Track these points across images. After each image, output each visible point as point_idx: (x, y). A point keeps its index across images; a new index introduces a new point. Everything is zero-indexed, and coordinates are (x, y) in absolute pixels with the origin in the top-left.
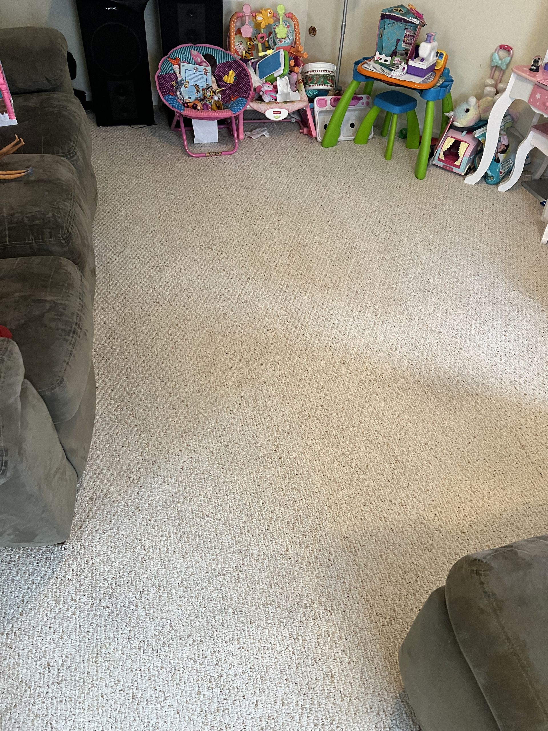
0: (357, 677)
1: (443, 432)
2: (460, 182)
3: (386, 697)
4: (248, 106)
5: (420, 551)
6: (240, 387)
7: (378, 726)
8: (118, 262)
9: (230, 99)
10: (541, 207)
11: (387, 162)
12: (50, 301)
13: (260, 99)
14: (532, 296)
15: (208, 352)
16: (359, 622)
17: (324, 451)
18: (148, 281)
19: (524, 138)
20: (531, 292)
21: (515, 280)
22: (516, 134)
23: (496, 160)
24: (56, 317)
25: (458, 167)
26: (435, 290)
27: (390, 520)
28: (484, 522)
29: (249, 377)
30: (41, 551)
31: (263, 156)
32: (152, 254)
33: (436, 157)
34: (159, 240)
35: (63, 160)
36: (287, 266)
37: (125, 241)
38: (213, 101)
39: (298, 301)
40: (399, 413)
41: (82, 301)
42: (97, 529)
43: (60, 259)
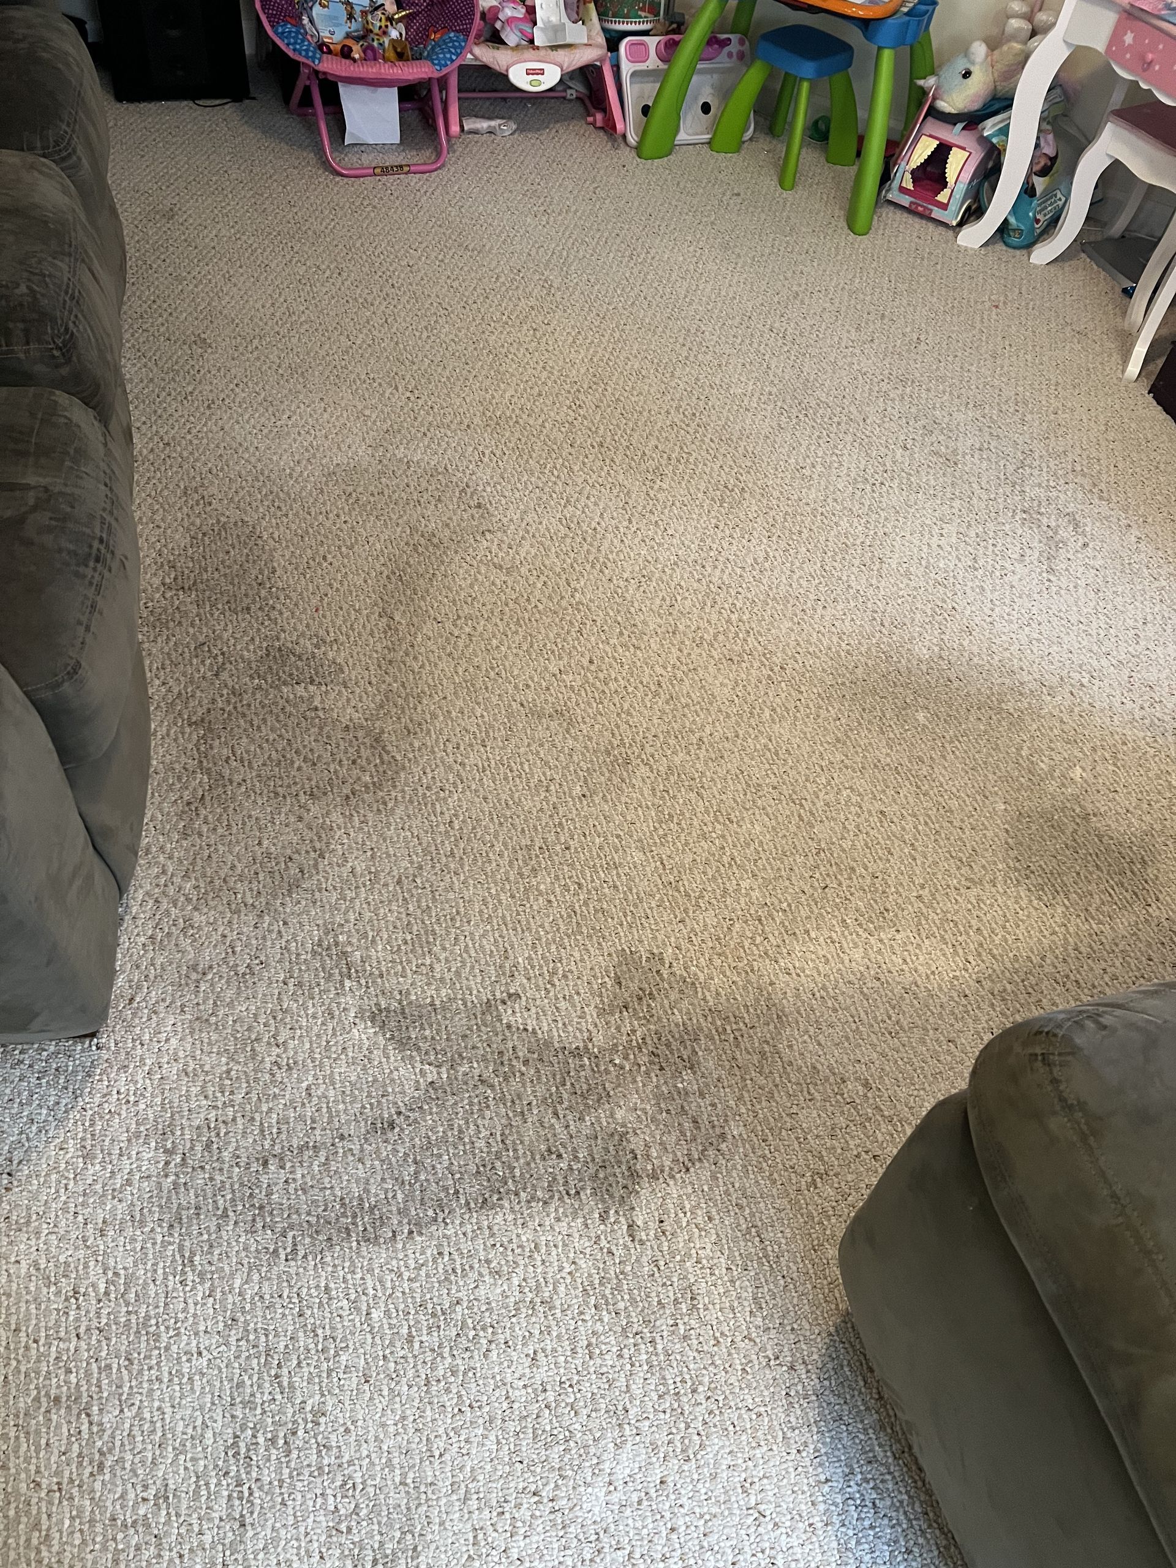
0: (745, 1295)
1: (918, 787)
2: (947, 242)
3: (808, 1333)
4: (469, 56)
5: (872, 1035)
6: (473, 695)
7: (792, 1393)
8: (182, 416)
9: (428, 36)
10: (1126, 300)
11: (784, 195)
12: (35, 487)
13: (495, 39)
14: (1105, 495)
15: (397, 618)
16: (748, 1185)
17: (661, 832)
18: (253, 460)
19: (1090, 143)
20: (1103, 486)
21: (1070, 459)
22: (1073, 131)
23: (1028, 190)
24: (53, 523)
25: (944, 207)
26: (896, 481)
27: (807, 972)
28: (1008, 974)
29: (492, 674)
30: (45, 1053)
31: (505, 177)
32: (260, 398)
33: (895, 184)
34: (275, 367)
35: (44, 165)
36: (567, 425)
37: (197, 368)
38: (386, 41)
39: (596, 504)
40: (822, 749)
41: (111, 489)
42: (167, 1003)
43: (54, 394)
